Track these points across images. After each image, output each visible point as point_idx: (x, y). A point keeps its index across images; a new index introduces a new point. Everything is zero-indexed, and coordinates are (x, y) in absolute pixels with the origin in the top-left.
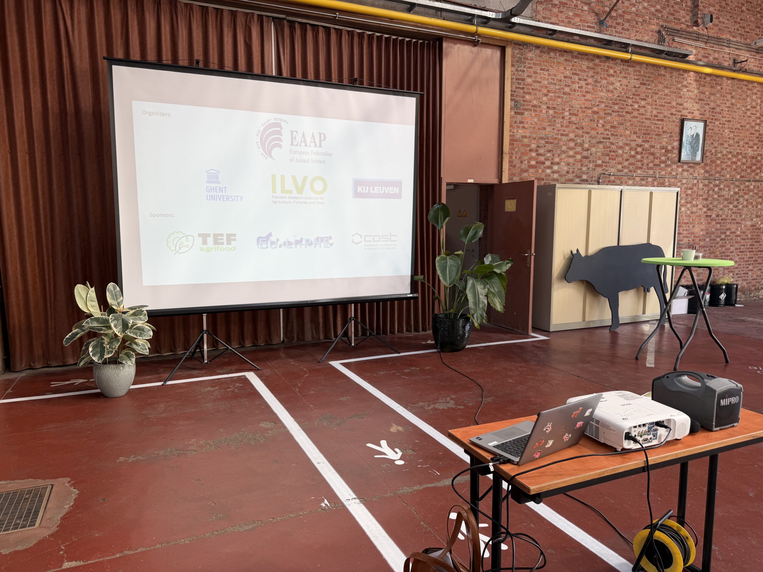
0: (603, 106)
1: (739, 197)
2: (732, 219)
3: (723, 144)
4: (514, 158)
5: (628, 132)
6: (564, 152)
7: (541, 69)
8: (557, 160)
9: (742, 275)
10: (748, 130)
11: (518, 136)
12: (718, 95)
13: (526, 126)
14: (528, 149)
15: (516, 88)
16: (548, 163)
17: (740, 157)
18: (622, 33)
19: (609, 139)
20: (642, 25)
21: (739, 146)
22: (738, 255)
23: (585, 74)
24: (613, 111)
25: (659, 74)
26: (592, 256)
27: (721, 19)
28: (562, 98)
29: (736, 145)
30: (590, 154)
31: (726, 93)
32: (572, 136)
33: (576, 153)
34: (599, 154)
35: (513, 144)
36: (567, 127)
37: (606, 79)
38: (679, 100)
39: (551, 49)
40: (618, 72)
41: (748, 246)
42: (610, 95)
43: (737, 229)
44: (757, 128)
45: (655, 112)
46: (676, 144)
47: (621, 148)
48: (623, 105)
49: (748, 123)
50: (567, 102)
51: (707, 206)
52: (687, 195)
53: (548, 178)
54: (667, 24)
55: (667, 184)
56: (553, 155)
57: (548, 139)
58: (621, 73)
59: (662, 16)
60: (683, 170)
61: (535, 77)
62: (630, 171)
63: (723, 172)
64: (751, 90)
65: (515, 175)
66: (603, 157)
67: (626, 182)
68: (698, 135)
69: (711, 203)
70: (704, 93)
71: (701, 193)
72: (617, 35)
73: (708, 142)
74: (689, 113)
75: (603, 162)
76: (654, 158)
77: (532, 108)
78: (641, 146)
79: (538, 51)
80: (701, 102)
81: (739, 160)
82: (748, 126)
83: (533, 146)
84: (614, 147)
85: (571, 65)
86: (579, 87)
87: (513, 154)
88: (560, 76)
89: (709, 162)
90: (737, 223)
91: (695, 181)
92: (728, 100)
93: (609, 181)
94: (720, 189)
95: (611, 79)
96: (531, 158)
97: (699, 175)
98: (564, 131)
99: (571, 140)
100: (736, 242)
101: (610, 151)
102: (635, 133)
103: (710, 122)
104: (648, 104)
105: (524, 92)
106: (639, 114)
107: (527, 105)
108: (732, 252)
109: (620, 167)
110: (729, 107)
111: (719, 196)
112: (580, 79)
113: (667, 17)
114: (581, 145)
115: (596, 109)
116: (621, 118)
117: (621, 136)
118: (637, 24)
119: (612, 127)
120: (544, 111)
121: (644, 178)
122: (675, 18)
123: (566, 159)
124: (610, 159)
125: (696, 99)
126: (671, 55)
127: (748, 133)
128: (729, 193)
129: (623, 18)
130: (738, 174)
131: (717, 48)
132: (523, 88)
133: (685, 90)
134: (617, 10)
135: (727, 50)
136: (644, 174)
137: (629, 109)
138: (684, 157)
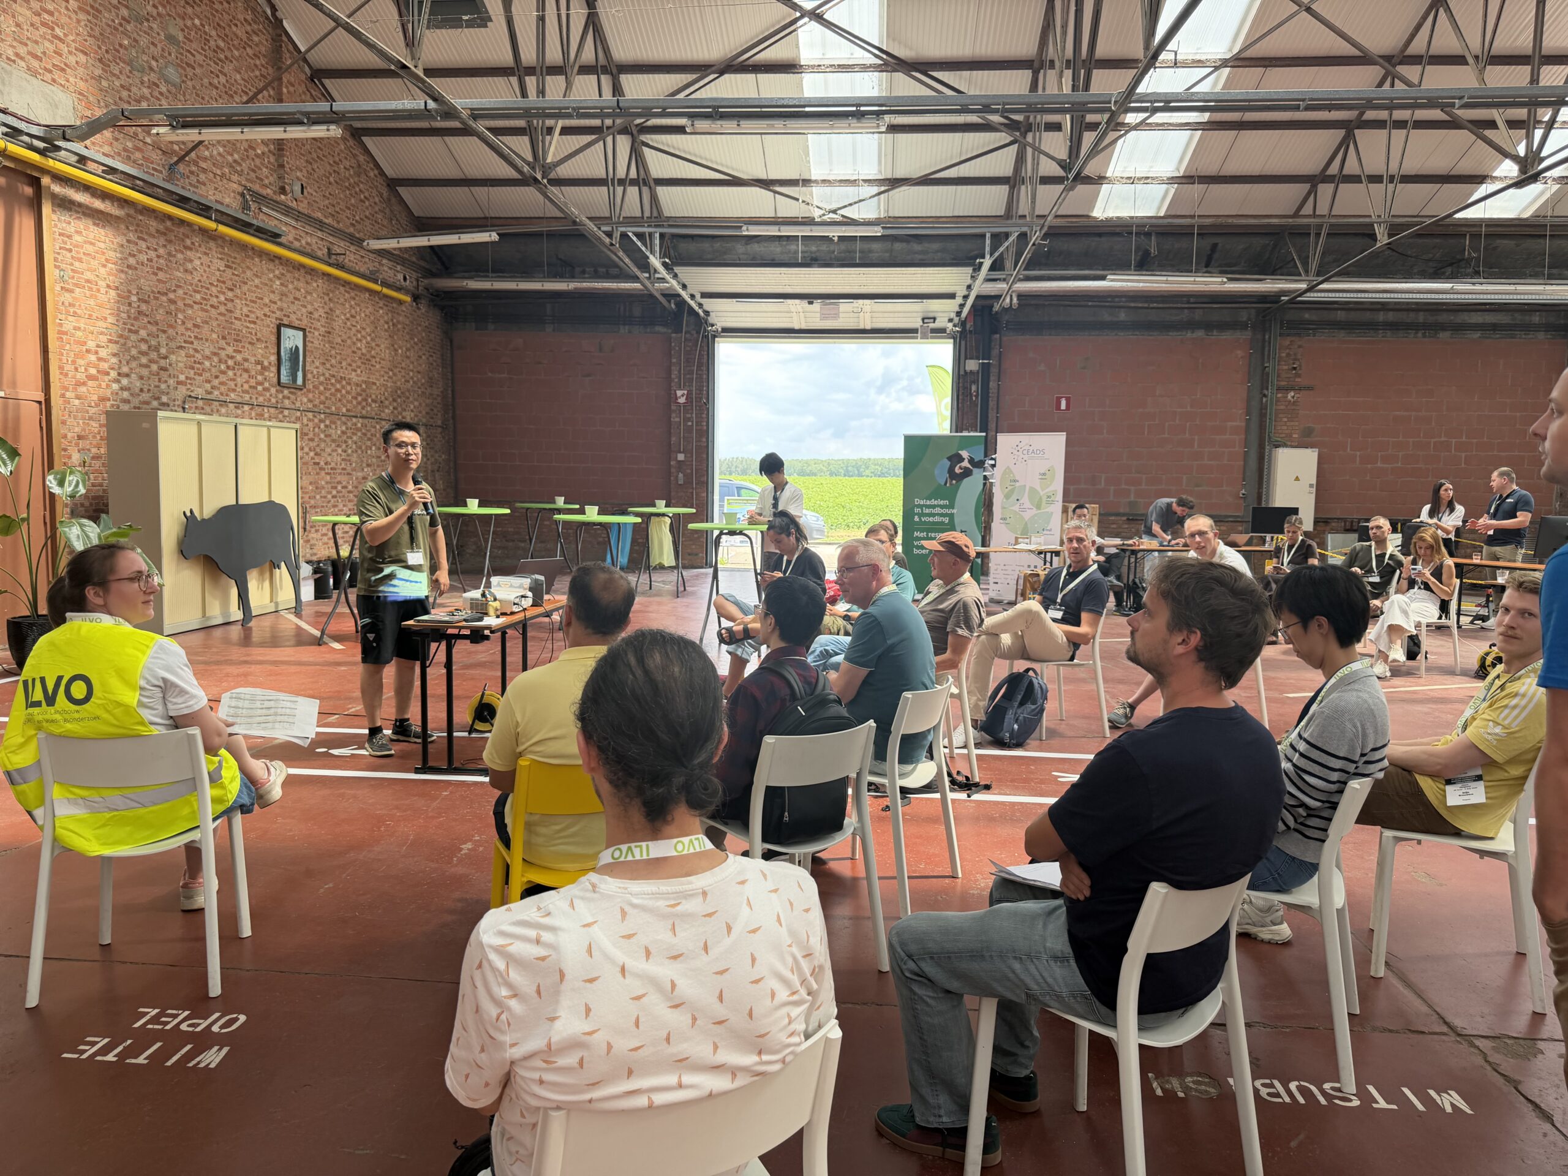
0: (180, 292)
1: (347, 437)
2: (343, 469)
3: (325, 364)
4: (64, 361)
5: (214, 336)
6: (134, 358)
8: (125, 369)
10: (350, 347)
11: (68, 326)
12: (315, 295)
13: (79, 311)
14: (84, 349)
15: (62, 248)
16: (114, 373)
17: (344, 383)
18: (197, 187)
19: (192, 343)
20: (221, 180)
21: (342, 368)
23: (154, 241)
24: (195, 303)
25: (246, 255)
26: (210, 519)
27: (310, 190)
28: (128, 273)
29: (339, 366)
30: (170, 365)
31: (324, 293)
32: (143, 333)
33: (151, 361)
34: (181, 365)
35: (60, 339)
36: (136, 319)
37: (182, 253)
38: (272, 296)
39: (106, 194)
40: (197, 245)
42: (190, 278)
43: (349, 483)
44: (359, 345)
45: (245, 310)
46: (273, 358)
47: (208, 358)
48: (206, 294)
49: (350, 338)
50: (134, 280)
51: (314, 450)
53: (116, 396)
54: (249, 185)
55: (266, 415)
56: (121, 361)
57: (111, 335)
58: (200, 246)
59: (244, 171)
60: (284, 397)
61: (87, 235)
62: (222, 394)
63: (327, 402)
64: (349, 291)
65: (67, 390)
66: (186, 371)
67: (218, 411)
69: (318, 445)
70: (300, 290)
71: (306, 430)
72: (192, 189)
74: (286, 316)
75: (187, 378)
76: (249, 377)
77: (87, 284)
78: (232, 357)
80: (296, 302)
82: (349, 342)
83: (91, 345)
84: (198, 356)
85: (135, 223)
86: (148, 260)
87: (62, 354)
88: (122, 239)
90: (349, 474)
91: (298, 414)
92: (325, 303)
93: (196, 408)
94: (326, 426)
95: (188, 253)
96: (89, 364)
97: (301, 404)
98: (132, 325)
99: (143, 340)
101: (195, 362)
102: (224, 338)
103: (309, 332)
104: (237, 297)
105: (73, 257)
106: (227, 310)
107: (78, 278)
109: (208, 386)
110: (327, 313)
111: (326, 436)
112: (148, 248)
113: (249, 174)
114: (157, 349)
115: (172, 296)
116: (204, 314)
117: (207, 340)
118: (215, 177)
119: (195, 326)
120: (103, 290)
121: (239, 405)
122: (257, 177)
123: (137, 370)
124: (195, 374)
125: (291, 298)
126: (261, 232)
127: (350, 351)
128: (336, 432)
129: (196, 164)
130: (345, 406)
131: (308, 229)
132: (70, 251)
133: (278, 283)
134: (193, 155)
135: (320, 234)
136: (239, 400)
137: (214, 301)
138: (284, 379)
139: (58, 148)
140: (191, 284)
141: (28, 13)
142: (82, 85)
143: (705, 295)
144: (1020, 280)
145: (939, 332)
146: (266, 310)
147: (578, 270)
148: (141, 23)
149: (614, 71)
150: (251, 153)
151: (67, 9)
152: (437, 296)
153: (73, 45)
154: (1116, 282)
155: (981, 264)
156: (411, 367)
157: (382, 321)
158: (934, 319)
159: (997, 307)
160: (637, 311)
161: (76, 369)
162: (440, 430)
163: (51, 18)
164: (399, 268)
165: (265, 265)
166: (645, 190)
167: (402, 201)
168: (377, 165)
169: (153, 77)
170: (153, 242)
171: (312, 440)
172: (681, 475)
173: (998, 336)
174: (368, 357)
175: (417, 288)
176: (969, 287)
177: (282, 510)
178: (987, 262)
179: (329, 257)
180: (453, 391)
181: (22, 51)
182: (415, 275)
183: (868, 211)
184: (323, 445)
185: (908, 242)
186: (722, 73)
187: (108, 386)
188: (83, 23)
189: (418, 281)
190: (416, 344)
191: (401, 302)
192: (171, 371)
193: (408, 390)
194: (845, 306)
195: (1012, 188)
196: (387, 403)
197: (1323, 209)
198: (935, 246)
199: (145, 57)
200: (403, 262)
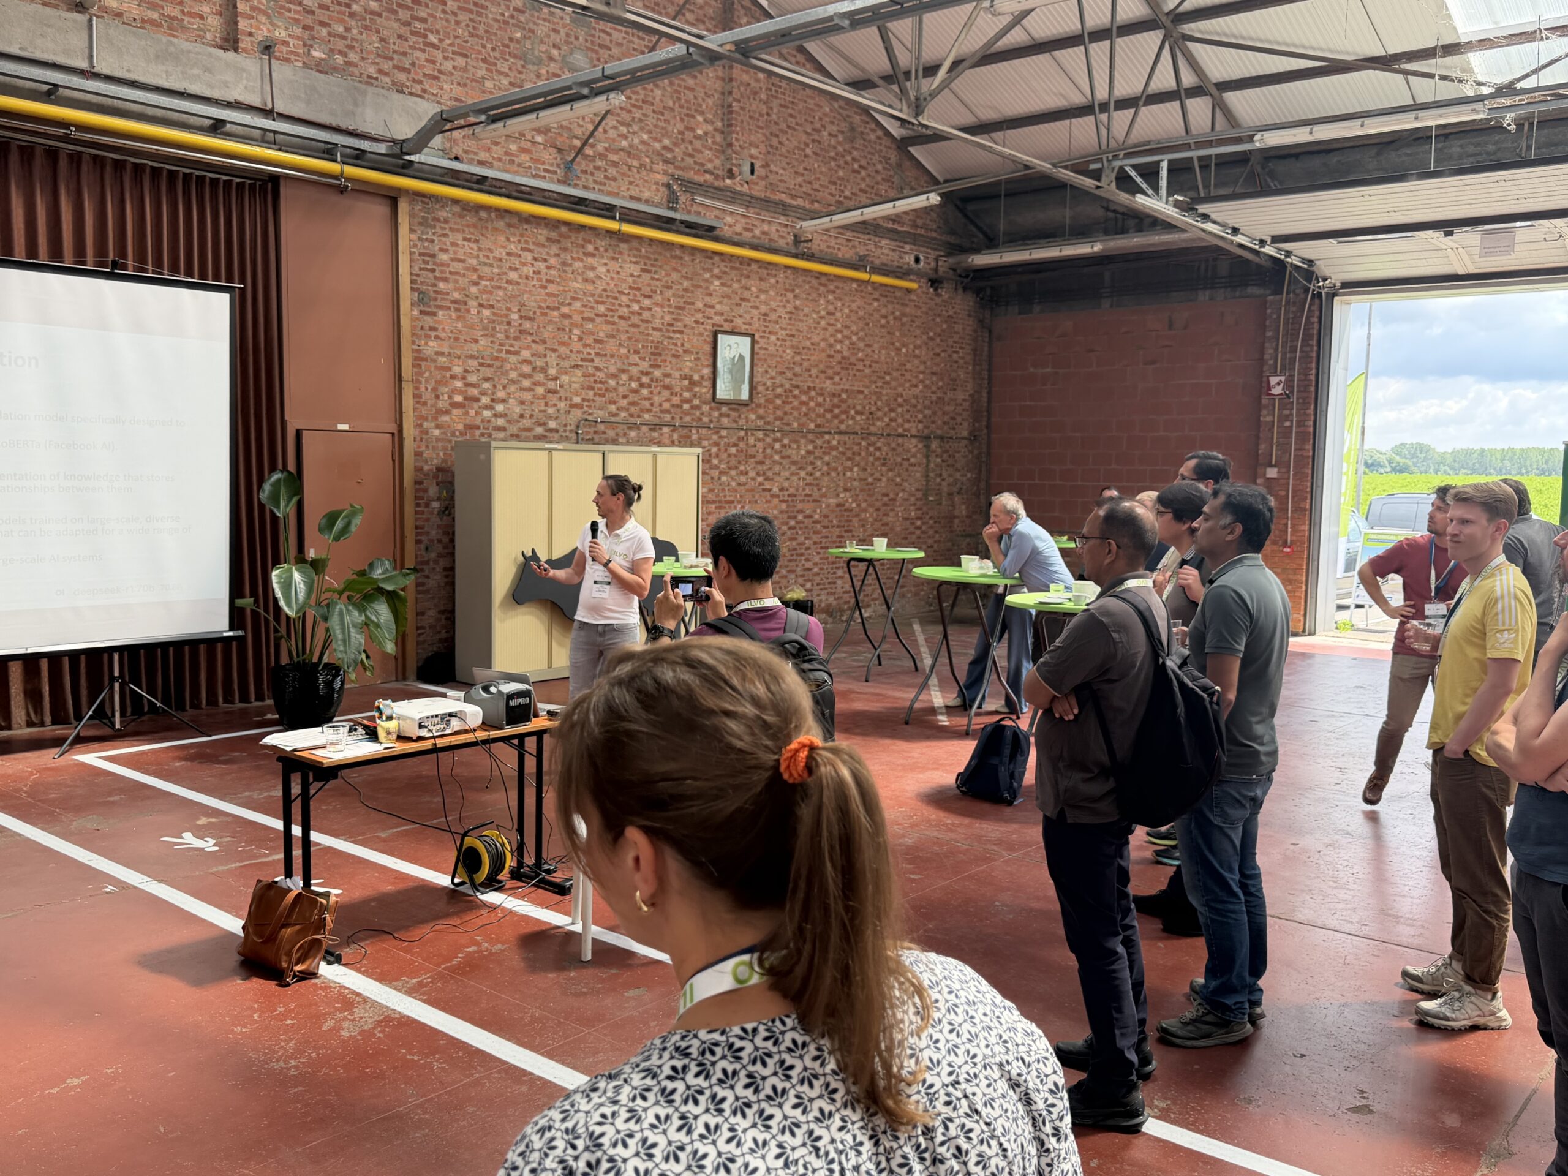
0: (577, 305)
1: (816, 458)
2: (806, 495)
3: (784, 373)
4: (423, 389)
5: (623, 351)
6: (513, 382)
7: (465, 239)
8: (501, 394)
9: (827, 586)
10: (823, 350)
11: (428, 352)
12: (772, 293)
13: (443, 335)
14: (448, 375)
15: (421, 269)
16: (485, 400)
17: (813, 393)
18: (605, 184)
19: (592, 361)
20: (638, 172)
21: (810, 376)
22: (818, 553)
23: (544, 251)
24: (597, 315)
25: (672, 256)
26: (554, 561)
27: (772, 167)
28: (505, 289)
29: (806, 374)
30: (561, 386)
31: (786, 290)
32: (526, 354)
33: (535, 384)
34: (576, 386)
35: (420, 366)
36: (516, 338)
37: (582, 260)
38: (708, 299)
39: (479, 207)
40: (602, 249)
41: (835, 538)
42: (591, 287)
43: (815, 511)
44: (838, 347)
45: (668, 318)
46: (707, 371)
47: (614, 376)
48: (613, 304)
49: (824, 340)
50: (514, 297)
51: (764, 474)
52: (729, 456)
53: (486, 425)
54: (680, 173)
55: (694, 437)
56: (495, 386)
57: (483, 358)
58: (606, 250)
59: (675, 157)
60: (721, 415)
61: (455, 253)
62: (631, 416)
63: (786, 418)
64: (825, 285)
65: (426, 419)
66: (583, 392)
67: (625, 434)
68: (741, 357)
69: (770, 469)
70: (749, 289)
71: (752, 451)
72: (597, 187)
73: (760, 369)
74: (726, 320)
75: (583, 400)
76: (672, 394)
77: (452, 306)
78: (647, 374)
79: (457, 209)
80: (744, 304)
81: (812, 399)
82: (823, 344)
83: (457, 370)
84: (600, 375)
85: (518, 233)
86: (534, 272)
87: (420, 382)
88: (499, 252)
89: (762, 401)
90: (814, 501)
91: (742, 433)
92: (788, 301)
93: (595, 432)
94: (784, 446)
95: (590, 260)
96: (454, 391)
97: (747, 422)
98: (512, 346)
99: (525, 361)
100: (815, 533)
101: (595, 382)
102: (637, 352)
103: (761, 337)
104: (657, 304)
105: (435, 278)
106: (642, 321)
107: (443, 299)
108: (808, 549)
109: (613, 408)
110: (790, 313)
111: (782, 457)
112: (535, 259)
113: (683, 159)
114: (544, 370)
115: (565, 310)
116: (610, 327)
117: (612, 356)
118: (630, 170)
119: (596, 341)
120: (474, 311)
121: (655, 427)
122: (695, 163)
123: (518, 394)
124: (595, 395)
125: (737, 299)
126: (692, 228)
127: (824, 355)
128: (798, 452)
129: (604, 157)
130: (812, 421)
131: (765, 216)
132: (433, 271)
133: (717, 283)
135: (783, 220)
136: (656, 421)
137: (624, 311)
138: (720, 393)
139: (411, 162)
140: (593, 295)
141: (396, 25)
142: (459, 90)
146: (699, 316)
148: (540, 11)
150: (689, 135)
151: (444, 12)
152: (967, 277)
153: (450, 49)
156: (922, 368)
157: (876, 316)
162: (965, 442)
163: (424, 26)
164: (907, 247)
165: (697, 265)
167: (919, 164)
168: (878, 126)
169: (553, 67)
170: (543, 254)
171: (762, 463)
174: (853, 360)
175: (936, 270)
179: (796, 246)
180: (989, 393)
181: (386, 66)
182: (933, 254)
184: (776, 468)
187: (477, 414)
188: (463, 24)
189: (937, 260)
190: (932, 339)
191: (909, 291)
192: (562, 393)
193: (915, 397)
196: (880, 414)
199: (543, 48)
200: (914, 239)
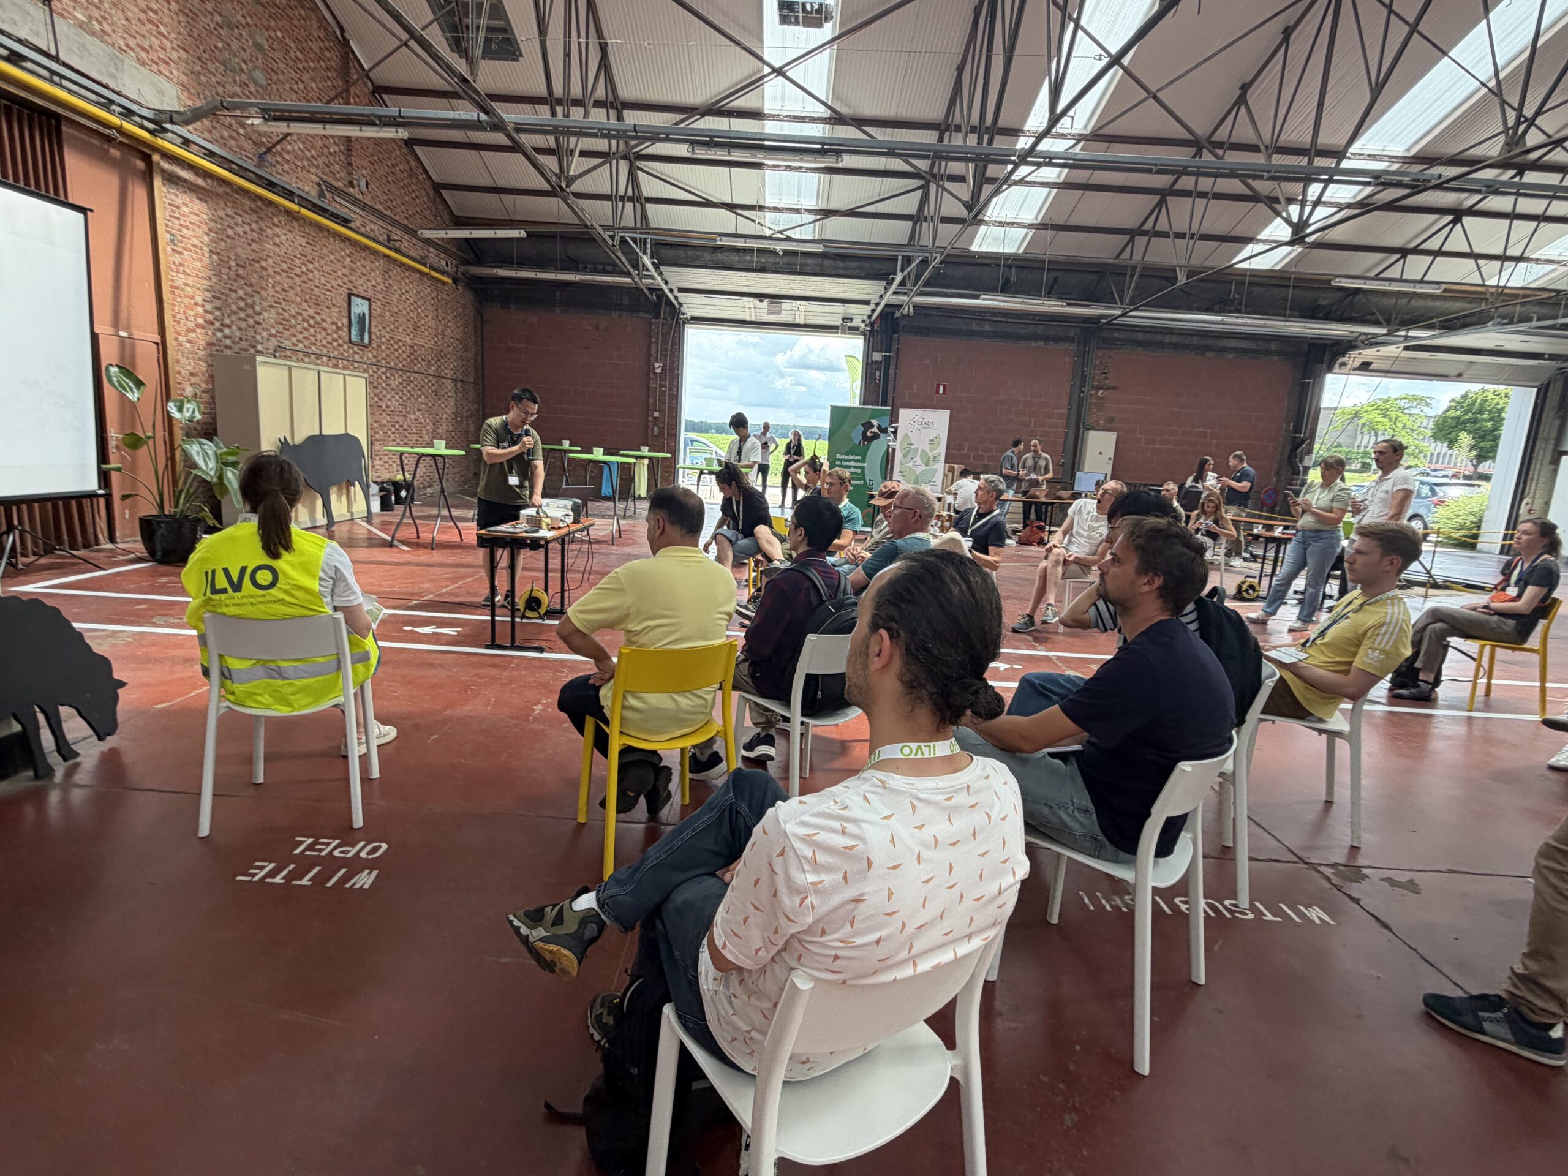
0: (270, 261)
1: (403, 387)
2: (400, 411)
3: (386, 328)
4: (176, 311)
5: (299, 299)
6: (235, 313)
8: (227, 321)
10: (405, 316)
11: (179, 283)
12: (377, 272)
13: (188, 271)
14: (193, 301)
15: (171, 216)
16: (218, 324)
17: (400, 344)
18: (283, 175)
19: (281, 304)
20: (302, 171)
21: (399, 332)
23: (248, 217)
24: (282, 271)
25: (323, 234)
26: (300, 446)
28: (227, 242)
29: (396, 330)
30: (263, 320)
31: (384, 271)
32: (241, 293)
33: (248, 316)
34: (272, 321)
35: (174, 292)
36: (235, 280)
37: (271, 229)
38: (345, 271)
40: (283, 223)
41: (413, 441)
42: (278, 250)
43: (404, 422)
44: (412, 315)
45: (323, 280)
46: (345, 321)
47: (294, 317)
48: (291, 264)
49: (405, 309)
50: (232, 248)
51: (377, 395)
53: (220, 343)
54: (325, 177)
55: (340, 366)
56: (223, 315)
57: (214, 292)
58: (285, 224)
59: (318, 165)
60: (355, 353)
61: (193, 208)
62: (305, 346)
63: (387, 358)
64: (404, 272)
65: (180, 335)
66: (276, 326)
67: (304, 360)
68: (364, 314)
69: (380, 392)
70: (366, 267)
71: (371, 379)
73: (373, 323)
74: (355, 287)
75: (277, 332)
76: (327, 334)
77: (193, 249)
78: (313, 318)
79: (193, 173)
80: (363, 277)
81: (400, 347)
82: (404, 312)
83: (199, 299)
84: (286, 315)
85: (232, 201)
86: (243, 232)
87: (174, 305)
88: (221, 213)
89: (375, 345)
91: (365, 366)
92: (386, 279)
93: (285, 356)
94: (387, 377)
95: (277, 230)
96: (197, 315)
97: (367, 359)
98: (232, 285)
99: (241, 298)
101: (283, 319)
102: (306, 301)
103: (373, 302)
104: (316, 269)
105: (181, 225)
106: (308, 279)
107: (186, 242)
109: (294, 340)
110: (387, 287)
111: (386, 385)
112: (244, 223)
113: (324, 168)
114: (252, 306)
115: (263, 264)
116: (290, 281)
117: (292, 302)
118: (296, 168)
119: (283, 290)
120: (206, 254)
121: (319, 356)
122: (331, 172)
123: (237, 323)
124: (284, 329)
125: (358, 274)
126: (334, 217)
127: (405, 319)
128: (394, 383)
129: (281, 155)
130: (401, 362)
131: (372, 218)
132: (178, 219)
133: (348, 260)
134: (278, 147)
135: (381, 223)
136: (319, 352)
137: (298, 271)
138: (354, 337)
139: (166, 130)
140: (279, 256)
141: (136, 10)
142: (184, 78)
143: (681, 290)
144: (918, 295)
145: (854, 330)
146: (340, 282)
147: (581, 266)
148: (232, 29)
149: (619, 107)
150: (325, 150)
151: (169, 9)
152: (471, 280)
153: (175, 42)
154: (986, 301)
155: (893, 279)
156: (452, 335)
157: (429, 297)
158: (851, 320)
159: (897, 314)
160: (626, 301)
161: (187, 318)
162: (472, 385)
163: (155, 17)
164: (442, 255)
165: (336, 244)
166: (638, 205)
167: (444, 201)
168: (425, 171)
169: (244, 77)
170: (247, 219)
171: (376, 388)
172: (656, 428)
173: (896, 336)
174: (419, 324)
175: (457, 272)
176: (881, 297)
177: (356, 440)
178: (899, 278)
179: (389, 243)
180: (482, 356)
181: (132, 43)
182: (454, 262)
183: (807, 234)
184: (384, 392)
185: (834, 260)
186: (703, 115)
187: (214, 334)
188: (183, 24)
189: (457, 268)
190: (455, 317)
191: (444, 283)
192: (264, 325)
193: (449, 353)
194: (786, 305)
195: (915, 224)
196: (433, 362)
197: (1137, 257)
198: (855, 264)
199: (237, 60)
200: (446, 251)
